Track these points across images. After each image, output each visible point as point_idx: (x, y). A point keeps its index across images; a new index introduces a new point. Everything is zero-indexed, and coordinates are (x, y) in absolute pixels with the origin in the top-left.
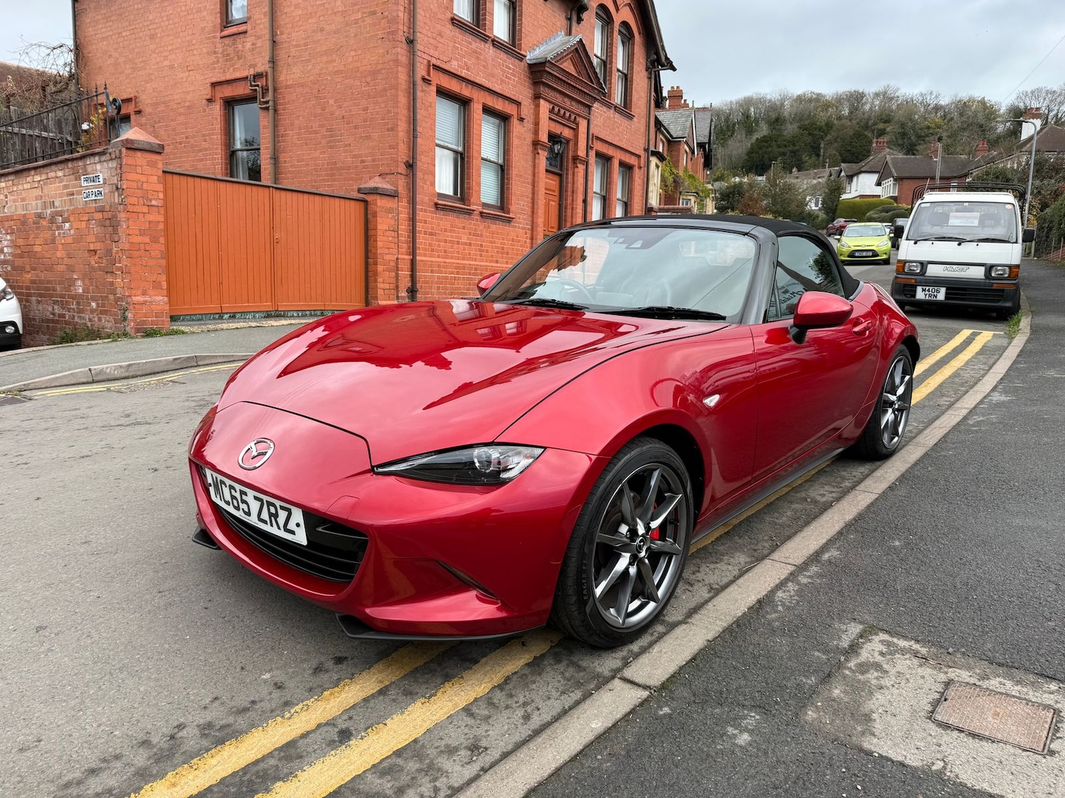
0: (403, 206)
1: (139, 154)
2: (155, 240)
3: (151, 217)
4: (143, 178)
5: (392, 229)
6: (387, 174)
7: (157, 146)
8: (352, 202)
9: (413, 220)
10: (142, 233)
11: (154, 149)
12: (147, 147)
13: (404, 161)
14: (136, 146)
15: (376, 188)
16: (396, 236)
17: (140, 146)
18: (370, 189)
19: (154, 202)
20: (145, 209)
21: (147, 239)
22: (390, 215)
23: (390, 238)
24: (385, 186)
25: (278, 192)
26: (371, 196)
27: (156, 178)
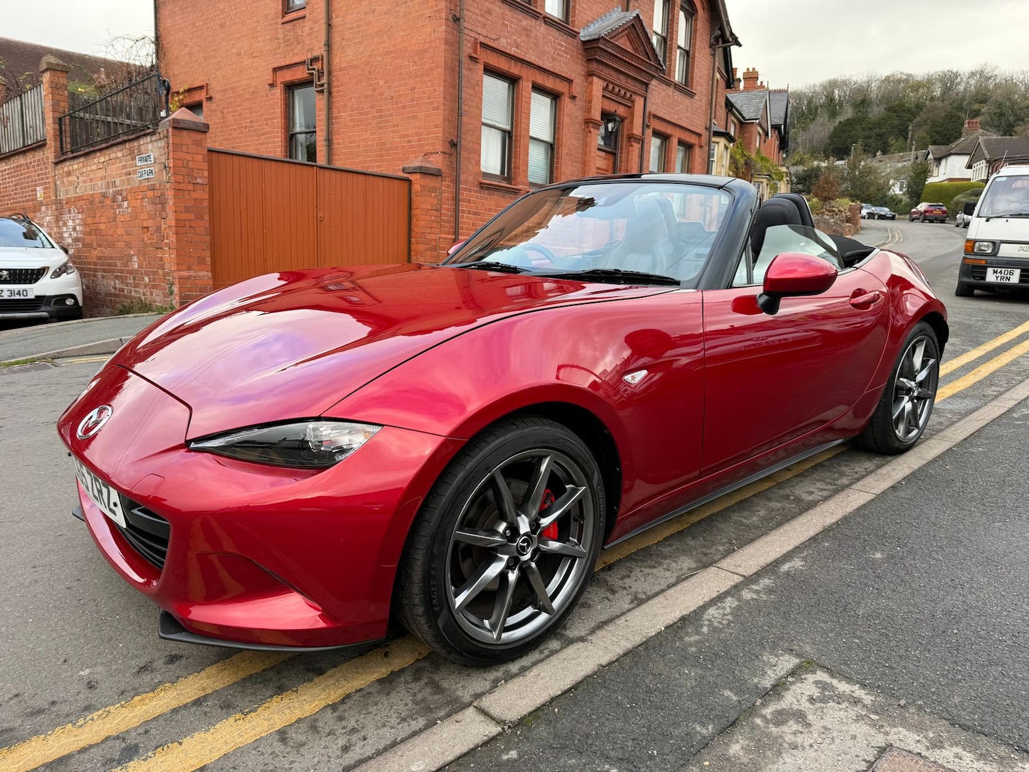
0: (446, 186)
1: (185, 133)
2: (199, 217)
3: (195, 195)
4: (188, 157)
5: (435, 208)
6: (431, 153)
7: (202, 126)
8: (396, 182)
9: (456, 199)
10: (187, 210)
11: (199, 128)
12: (192, 127)
13: (449, 140)
14: (182, 125)
15: (421, 168)
16: (439, 215)
17: (185, 126)
18: (414, 168)
19: (199, 181)
20: (190, 187)
21: (192, 217)
22: (433, 194)
23: (433, 218)
24: (428, 165)
25: (322, 171)
26: (415, 175)
27: (201, 156)
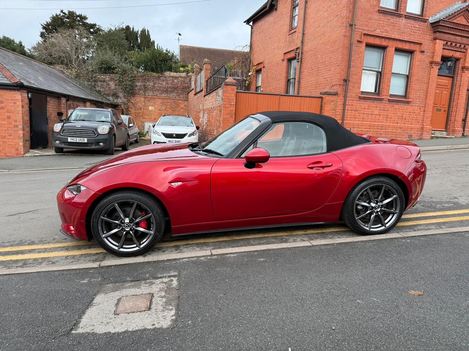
0: (339, 100)
1: (229, 86)
2: (232, 117)
3: (231, 109)
4: (229, 95)
5: (333, 109)
6: (335, 85)
8: (316, 99)
9: (344, 105)
10: (227, 114)
11: (234, 84)
12: (231, 84)
13: (343, 79)
14: (227, 84)
15: (326, 92)
16: (335, 112)
17: (229, 84)
18: (324, 92)
19: (232, 103)
20: (229, 106)
21: (229, 116)
22: (332, 103)
23: (331, 113)
24: (331, 91)
25: (282, 97)
26: (324, 95)
27: (234, 94)
